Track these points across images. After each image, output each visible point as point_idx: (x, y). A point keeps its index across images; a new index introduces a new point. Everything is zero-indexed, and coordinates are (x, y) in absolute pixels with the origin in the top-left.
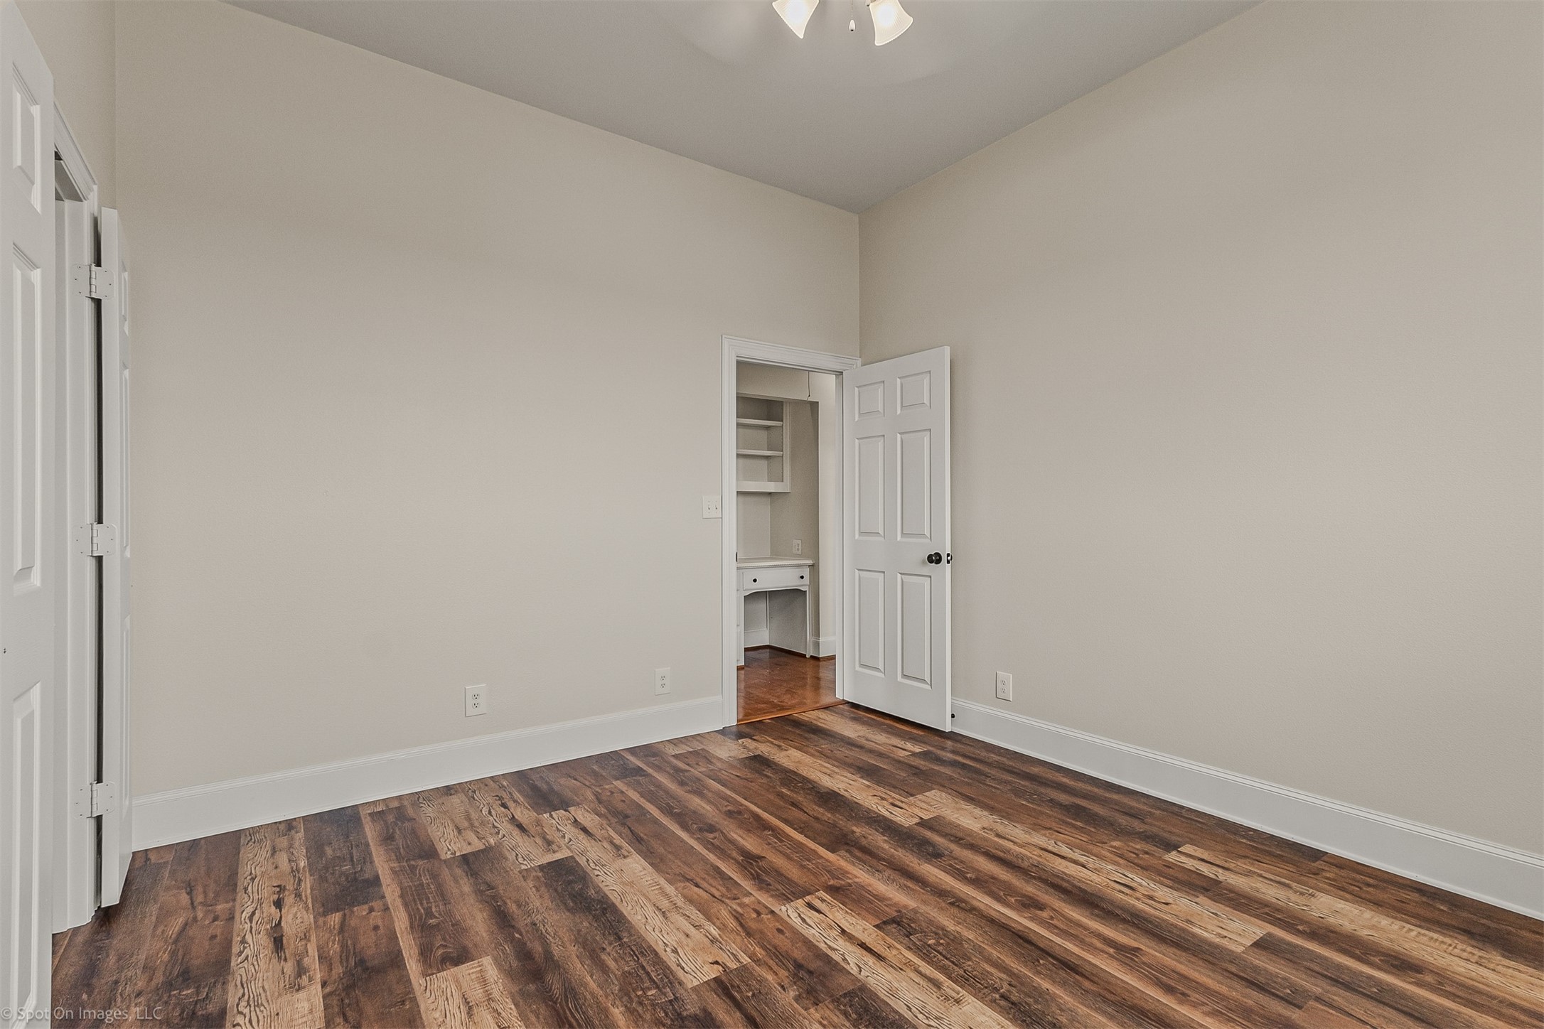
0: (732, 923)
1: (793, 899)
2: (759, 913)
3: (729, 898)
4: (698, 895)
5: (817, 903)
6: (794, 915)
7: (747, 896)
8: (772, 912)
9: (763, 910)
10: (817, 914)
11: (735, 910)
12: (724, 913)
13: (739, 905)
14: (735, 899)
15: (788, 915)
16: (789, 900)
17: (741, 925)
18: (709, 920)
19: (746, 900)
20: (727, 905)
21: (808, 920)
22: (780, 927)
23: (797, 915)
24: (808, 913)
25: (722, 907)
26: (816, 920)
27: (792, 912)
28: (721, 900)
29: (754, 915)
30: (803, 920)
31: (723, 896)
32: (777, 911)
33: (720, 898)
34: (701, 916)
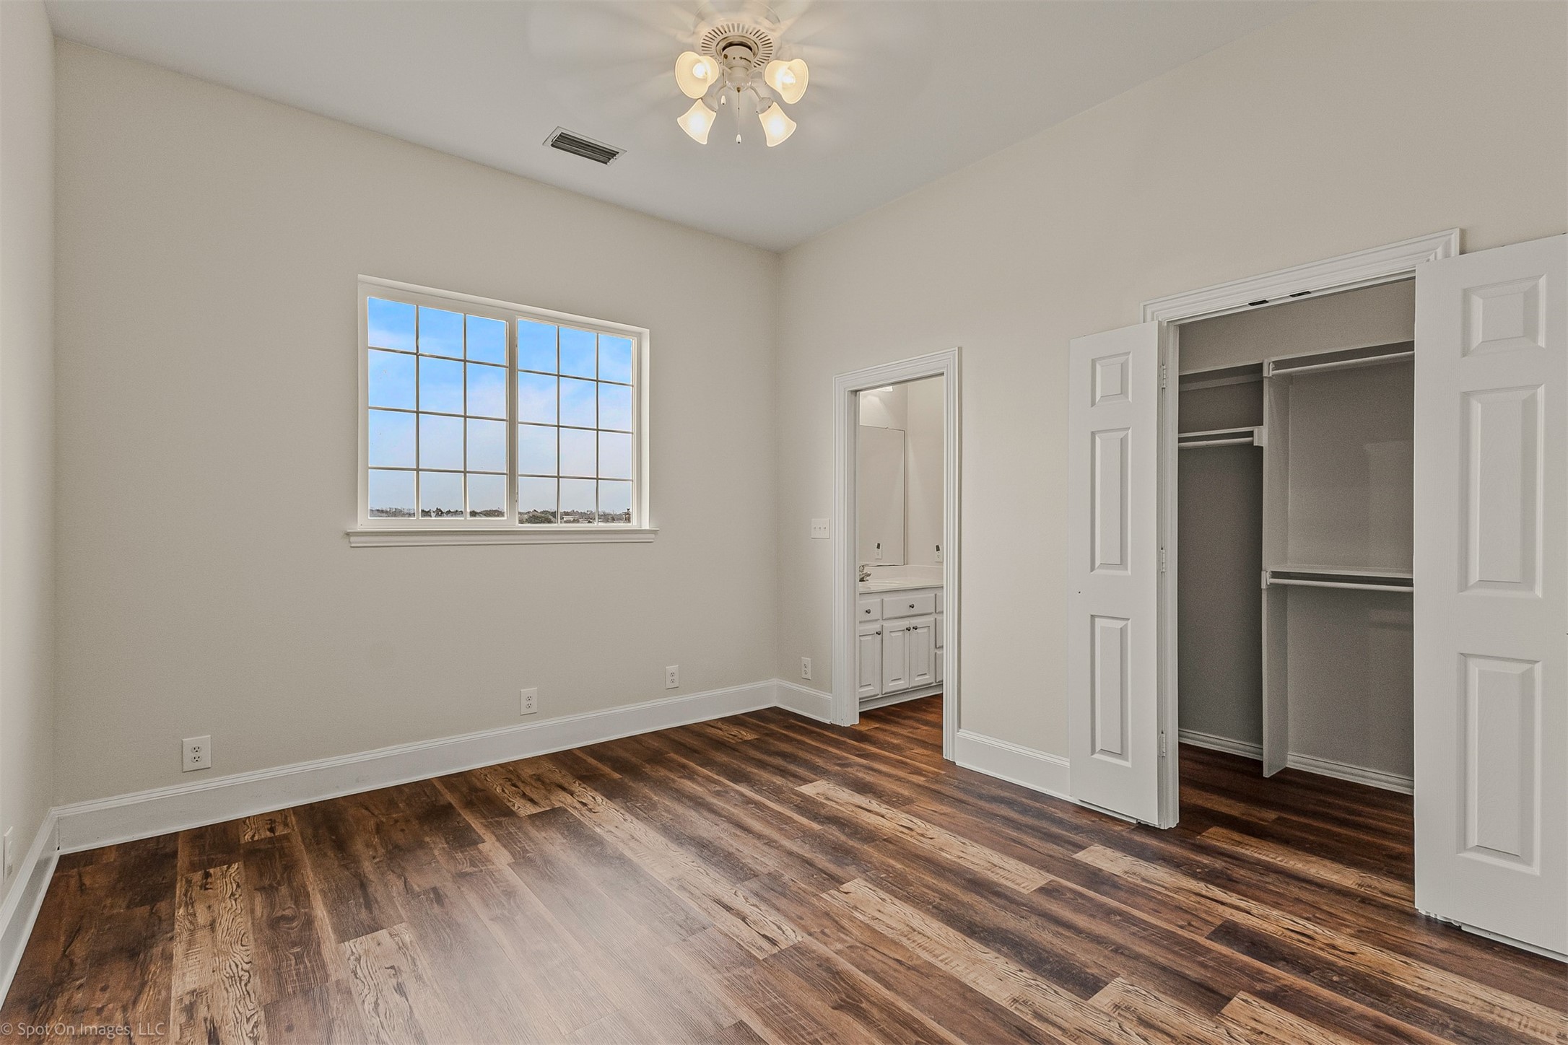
0: (845, 923)
1: (791, 949)
2: (823, 932)
3: (858, 947)
4: (891, 949)
5: (766, 945)
6: (789, 932)
7: (839, 951)
8: (810, 934)
9: (820, 936)
10: (766, 934)
11: (847, 935)
12: (855, 932)
13: (845, 941)
14: (851, 947)
15: (794, 932)
16: (795, 947)
17: (837, 922)
18: (868, 926)
19: (839, 946)
20: (856, 940)
21: (776, 928)
22: (800, 921)
23: (786, 932)
24: (775, 934)
25: (861, 938)
26: (768, 929)
27: (791, 935)
28: (866, 945)
29: (826, 931)
30: (779, 928)
31: (865, 950)
32: (806, 935)
33: (867, 948)
34: (876, 928)
